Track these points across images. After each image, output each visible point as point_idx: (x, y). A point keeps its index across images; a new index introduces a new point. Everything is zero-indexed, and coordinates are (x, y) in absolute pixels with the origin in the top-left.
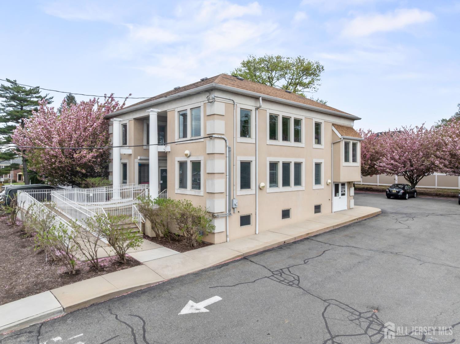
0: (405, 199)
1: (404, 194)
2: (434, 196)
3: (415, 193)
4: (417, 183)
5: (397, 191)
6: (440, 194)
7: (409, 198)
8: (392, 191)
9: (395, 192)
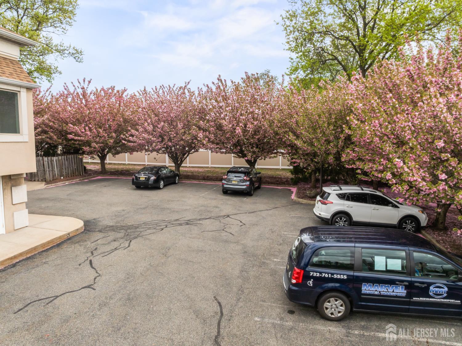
0: (158, 188)
1: (157, 181)
2: (201, 179)
3: (177, 178)
4: (182, 162)
5: (146, 178)
6: (208, 177)
7: (165, 186)
8: (139, 178)
9: (144, 179)
